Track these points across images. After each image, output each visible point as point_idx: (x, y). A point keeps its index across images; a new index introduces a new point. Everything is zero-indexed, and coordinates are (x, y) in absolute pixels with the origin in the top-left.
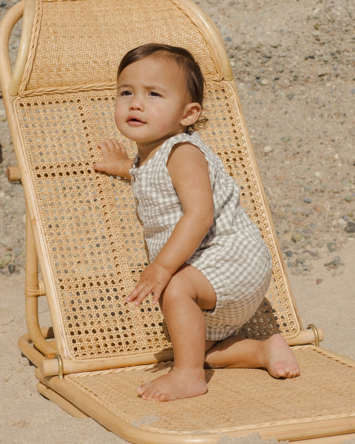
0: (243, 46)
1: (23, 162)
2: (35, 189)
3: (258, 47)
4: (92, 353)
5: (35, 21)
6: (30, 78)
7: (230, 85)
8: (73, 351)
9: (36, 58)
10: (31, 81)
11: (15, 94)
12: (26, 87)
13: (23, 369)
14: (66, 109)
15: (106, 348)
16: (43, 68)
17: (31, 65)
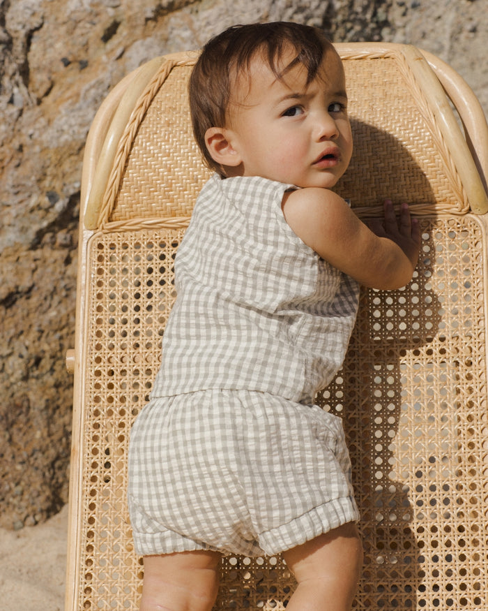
5: (138, 104)
6: (116, 201)
9: (129, 167)
10: (118, 206)
11: (93, 227)
12: (110, 217)
16: (141, 186)
17: (117, 181)
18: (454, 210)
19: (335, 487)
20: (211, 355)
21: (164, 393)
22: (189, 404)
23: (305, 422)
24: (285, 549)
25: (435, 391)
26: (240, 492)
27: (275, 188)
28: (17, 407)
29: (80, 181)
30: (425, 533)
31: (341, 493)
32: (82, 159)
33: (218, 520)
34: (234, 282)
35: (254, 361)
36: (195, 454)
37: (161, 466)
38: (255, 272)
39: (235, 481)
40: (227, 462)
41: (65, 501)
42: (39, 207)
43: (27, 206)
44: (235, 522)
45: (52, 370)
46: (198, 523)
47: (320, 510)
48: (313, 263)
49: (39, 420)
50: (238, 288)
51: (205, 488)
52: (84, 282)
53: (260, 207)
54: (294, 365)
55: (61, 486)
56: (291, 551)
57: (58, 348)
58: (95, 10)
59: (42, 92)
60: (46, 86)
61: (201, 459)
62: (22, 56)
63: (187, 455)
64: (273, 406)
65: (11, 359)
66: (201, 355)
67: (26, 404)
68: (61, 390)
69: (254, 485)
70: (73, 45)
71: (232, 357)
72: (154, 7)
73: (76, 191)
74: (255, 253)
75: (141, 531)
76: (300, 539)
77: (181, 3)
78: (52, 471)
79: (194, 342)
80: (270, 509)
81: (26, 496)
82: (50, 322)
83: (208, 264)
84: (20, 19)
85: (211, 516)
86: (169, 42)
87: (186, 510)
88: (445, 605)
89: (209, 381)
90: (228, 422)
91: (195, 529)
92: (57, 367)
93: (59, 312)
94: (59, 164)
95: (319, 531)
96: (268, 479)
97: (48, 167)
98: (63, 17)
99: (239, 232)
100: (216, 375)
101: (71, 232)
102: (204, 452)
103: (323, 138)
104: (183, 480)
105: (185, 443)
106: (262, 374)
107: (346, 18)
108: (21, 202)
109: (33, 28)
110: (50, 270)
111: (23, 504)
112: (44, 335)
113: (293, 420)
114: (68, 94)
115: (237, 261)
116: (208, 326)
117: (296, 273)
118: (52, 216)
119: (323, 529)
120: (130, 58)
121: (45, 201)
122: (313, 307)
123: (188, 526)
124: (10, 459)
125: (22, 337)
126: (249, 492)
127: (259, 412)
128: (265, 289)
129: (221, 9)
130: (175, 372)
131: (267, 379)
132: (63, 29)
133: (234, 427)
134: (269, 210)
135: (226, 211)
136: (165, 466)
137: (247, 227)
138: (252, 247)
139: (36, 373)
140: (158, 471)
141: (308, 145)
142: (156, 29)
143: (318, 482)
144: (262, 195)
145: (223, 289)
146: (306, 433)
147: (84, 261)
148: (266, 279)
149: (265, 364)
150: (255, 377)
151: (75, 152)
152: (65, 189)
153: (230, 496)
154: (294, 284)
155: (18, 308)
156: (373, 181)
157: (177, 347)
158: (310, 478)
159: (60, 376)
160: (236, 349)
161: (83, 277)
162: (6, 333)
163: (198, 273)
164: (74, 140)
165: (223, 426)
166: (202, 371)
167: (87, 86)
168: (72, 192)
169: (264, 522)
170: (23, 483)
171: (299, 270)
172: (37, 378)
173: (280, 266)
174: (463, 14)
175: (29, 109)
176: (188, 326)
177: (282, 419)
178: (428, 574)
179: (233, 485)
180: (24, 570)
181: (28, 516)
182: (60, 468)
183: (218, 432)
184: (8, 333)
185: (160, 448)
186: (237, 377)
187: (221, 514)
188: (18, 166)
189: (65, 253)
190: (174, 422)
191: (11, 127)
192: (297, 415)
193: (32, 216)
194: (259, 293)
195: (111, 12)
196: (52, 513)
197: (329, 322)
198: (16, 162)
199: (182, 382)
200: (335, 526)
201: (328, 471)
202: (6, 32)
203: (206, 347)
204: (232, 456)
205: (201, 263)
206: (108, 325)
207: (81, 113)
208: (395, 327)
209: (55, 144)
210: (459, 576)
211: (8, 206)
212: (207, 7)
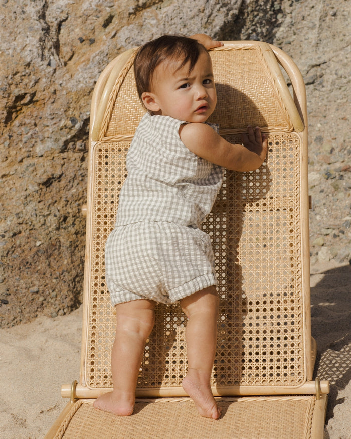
2: (93, 229)
4: (105, 382)
5: (120, 75)
6: (108, 126)
7: (298, 136)
8: (89, 379)
9: (115, 108)
10: (109, 129)
11: (96, 140)
12: (105, 135)
16: (121, 118)
17: (109, 115)
19: (205, 268)
20: (144, 204)
21: (122, 224)
22: (134, 228)
23: (190, 236)
24: (181, 298)
25: (274, 225)
26: (160, 270)
27: (176, 123)
28: (53, 245)
29: (90, 111)
30: (267, 297)
31: (208, 271)
32: (91, 99)
33: (150, 284)
34: (155, 169)
35: (165, 208)
36: (137, 252)
37: (121, 259)
38: (166, 164)
39: (157, 264)
40: (153, 255)
41: (81, 302)
42: (65, 127)
43: (58, 126)
44: (158, 284)
45: (74, 224)
46: (140, 286)
47: (198, 279)
48: (195, 160)
49: (66, 254)
50: (157, 172)
51: (143, 268)
52: (91, 169)
53: (168, 132)
54: (185, 208)
55: (79, 293)
56: (184, 299)
57: (77, 211)
58: (99, 8)
59: (67, 58)
60: (70, 54)
61: (140, 254)
62: (55, 37)
63: (133, 253)
64: (175, 228)
65: (49, 217)
66: (139, 205)
67: (58, 244)
68: (79, 236)
69: (166, 266)
70: (86, 30)
71: (155, 206)
72: (134, 6)
73: (88, 117)
74: (166, 155)
75: (114, 291)
76: (188, 293)
77: (150, 3)
78: (74, 283)
79: (136, 198)
80: (174, 278)
81: (59, 298)
82: (73, 195)
83: (144, 159)
84: (54, 15)
85: (146, 282)
86: (143, 27)
87: (134, 280)
88: (277, 333)
89: (143, 217)
90: (153, 236)
91: (139, 290)
92: (77, 223)
93: (77, 189)
94: (78, 101)
95: (197, 289)
96: (173, 264)
97: (71, 103)
98: (80, 13)
99: (158, 144)
100: (147, 214)
101: (85, 142)
102: (142, 251)
103: (199, 99)
104: (132, 265)
105: (132, 247)
106: (169, 213)
107: (254, 8)
108: (55, 124)
109: (62, 20)
110: (72, 164)
111: (57, 302)
112: (69, 203)
113: (185, 235)
114: (83, 59)
115: (157, 158)
116: (143, 190)
117: (186, 166)
118: (73, 133)
119: (200, 289)
120: (120, 37)
121: (69, 123)
122: (195, 181)
123: (135, 288)
124: (49, 276)
125: (56, 205)
126: (164, 269)
127: (168, 231)
128: (170, 173)
129: (175, 6)
130: (127, 213)
131: (172, 215)
132: (80, 20)
133: (156, 238)
134: (172, 134)
135: (153, 132)
136: (123, 259)
137: (162, 141)
138: (164, 152)
139: (64, 226)
140: (120, 262)
141: (191, 102)
142: (135, 19)
143: (197, 266)
144: (169, 126)
145: (150, 172)
146: (191, 241)
147: (91, 158)
148: (171, 168)
149: (170, 209)
150: (166, 215)
151: (87, 94)
152: (81, 116)
153: (155, 272)
154: (185, 171)
155: (53, 187)
156: (243, 115)
157: (128, 201)
158: (193, 264)
159: (78, 228)
160: (156, 201)
161: (91, 166)
162: (46, 202)
163: (139, 163)
164: (87, 87)
165: (151, 238)
166: (140, 213)
167: (94, 54)
168: (85, 118)
169: (171, 284)
170: (56, 290)
171: (187, 164)
172: (65, 229)
173: (178, 162)
174: (328, 5)
175: (59, 69)
176: (133, 190)
177: (179, 235)
179: (156, 266)
180: (59, 335)
181: (60, 309)
182: (78, 282)
183: (148, 241)
184: (48, 202)
185: (120, 250)
186: (157, 215)
187: (151, 281)
188: (53, 102)
189: (81, 154)
190: (127, 237)
191: (49, 79)
192: (187, 233)
193: (62, 132)
194: (167, 175)
195: (108, 9)
196: (74, 308)
197: (204, 188)
198: (52, 100)
199: (131, 218)
200: (205, 287)
201: (202, 260)
202: (45, 23)
203: (142, 201)
204: (155, 252)
205: (141, 158)
206: (104, 191)
207: (91, 71)
208: (254, 191)
209: (75, 89)
210: (284, 318)
211: (48, 126)
212: (166, 5)
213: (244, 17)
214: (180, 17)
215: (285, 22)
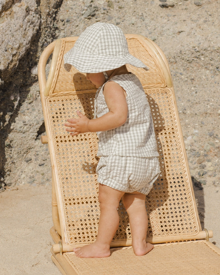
0: (209, 49)
1: (49, 133)
2: (55, 149)
3: (218, 50)
4: (80, 241)
5: (60, 54)
6: (55, 86)
7: (170, 90)
8: (70, 240)
9: (59, 75)
10: (56, 88)
11: (47, 95)
12: (53, 91)
13: (47, 247)
14: (75, 104)
15: (88, 238)
16: (63, 81)
17: (56, 80)
18: (162, 86)
52: (47, 113)
88: (177, 204)
107: (45, 26)
129: (7, 23)
178: (171, 196)
206: (58, 126)
210: (180, 196)
212: (1, 22)
213: (41, 32)
214: (10, 30)
215: (60, 35)
